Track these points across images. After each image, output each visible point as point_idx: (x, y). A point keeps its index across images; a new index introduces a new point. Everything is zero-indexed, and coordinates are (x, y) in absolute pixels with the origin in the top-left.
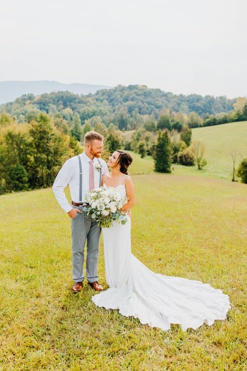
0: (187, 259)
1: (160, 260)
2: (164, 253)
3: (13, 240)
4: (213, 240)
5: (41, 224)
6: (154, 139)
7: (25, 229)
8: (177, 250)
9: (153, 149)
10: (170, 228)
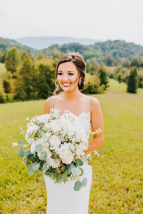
9: (127, 78)
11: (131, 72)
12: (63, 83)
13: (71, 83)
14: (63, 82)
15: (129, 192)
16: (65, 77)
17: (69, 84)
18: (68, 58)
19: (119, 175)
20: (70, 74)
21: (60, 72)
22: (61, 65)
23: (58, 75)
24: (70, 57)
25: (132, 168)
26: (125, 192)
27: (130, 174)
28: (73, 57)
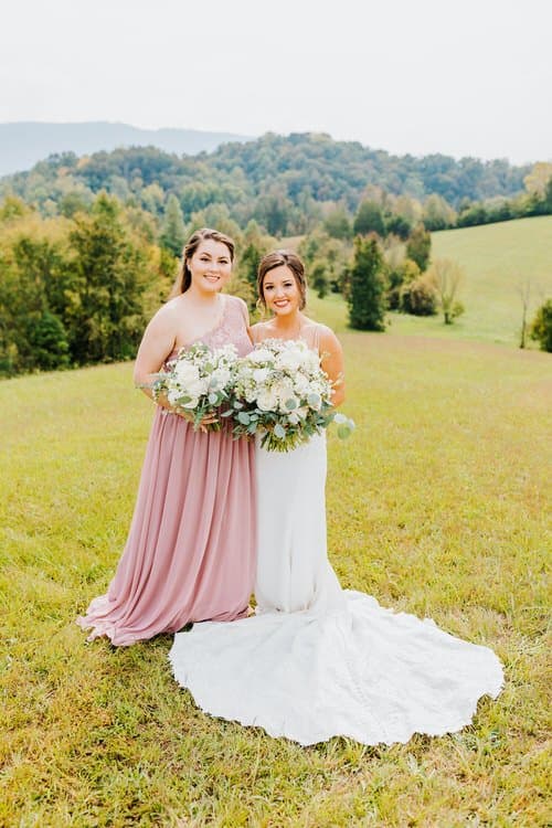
0: (467, 525)
1: (402, 526)
2: (410, 510)
3: (45, 480)
4: (517, 480)
5: (110, 443)
6: (347, 257)
7: (72, 455)
8: (438, 505)
9: (345, 277)
10: (412, 452)
11: (357, 257)
12: (275, 303)
13: (289, 300)
14: (276, 300)
16: (280, 292)
17: (286, 302)
18: (278, 261)
20: (288, 285)
21: (270, 285)
23: (265, 290)
24: (281, 259)
28: (286, 257)
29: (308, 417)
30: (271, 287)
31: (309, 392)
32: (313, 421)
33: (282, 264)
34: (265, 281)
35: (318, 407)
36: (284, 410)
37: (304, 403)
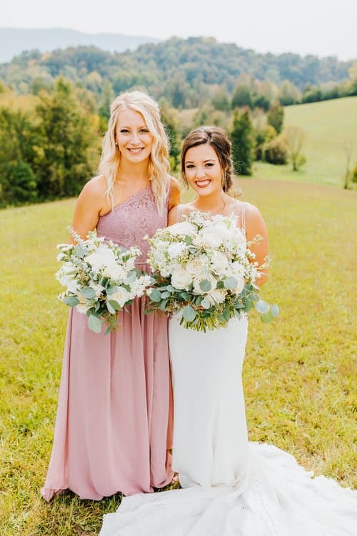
6: (227, 123)
11: (235, 123)
12: (196, 182)
13: (211, 180)
14: (197, 180)
15: (305, 365)
16: (200, 172)
17: (207, 182)
18: (200, 138)
19: (279, 342)
21: (191, 164)
22: (190, 151)
23: (186, 168)
24: (204, 136)
25: (298, 328)
26: (297, 367)
27: (297, 338)
28: (209, 134)
29: (226, 300)
30: (193, 166)
31: (229, 273)
32: (232, 305)
33: (204, 142)
34: (186, 160)
35: (239, 289)
36: (197, 291)
37: (221, 285)
